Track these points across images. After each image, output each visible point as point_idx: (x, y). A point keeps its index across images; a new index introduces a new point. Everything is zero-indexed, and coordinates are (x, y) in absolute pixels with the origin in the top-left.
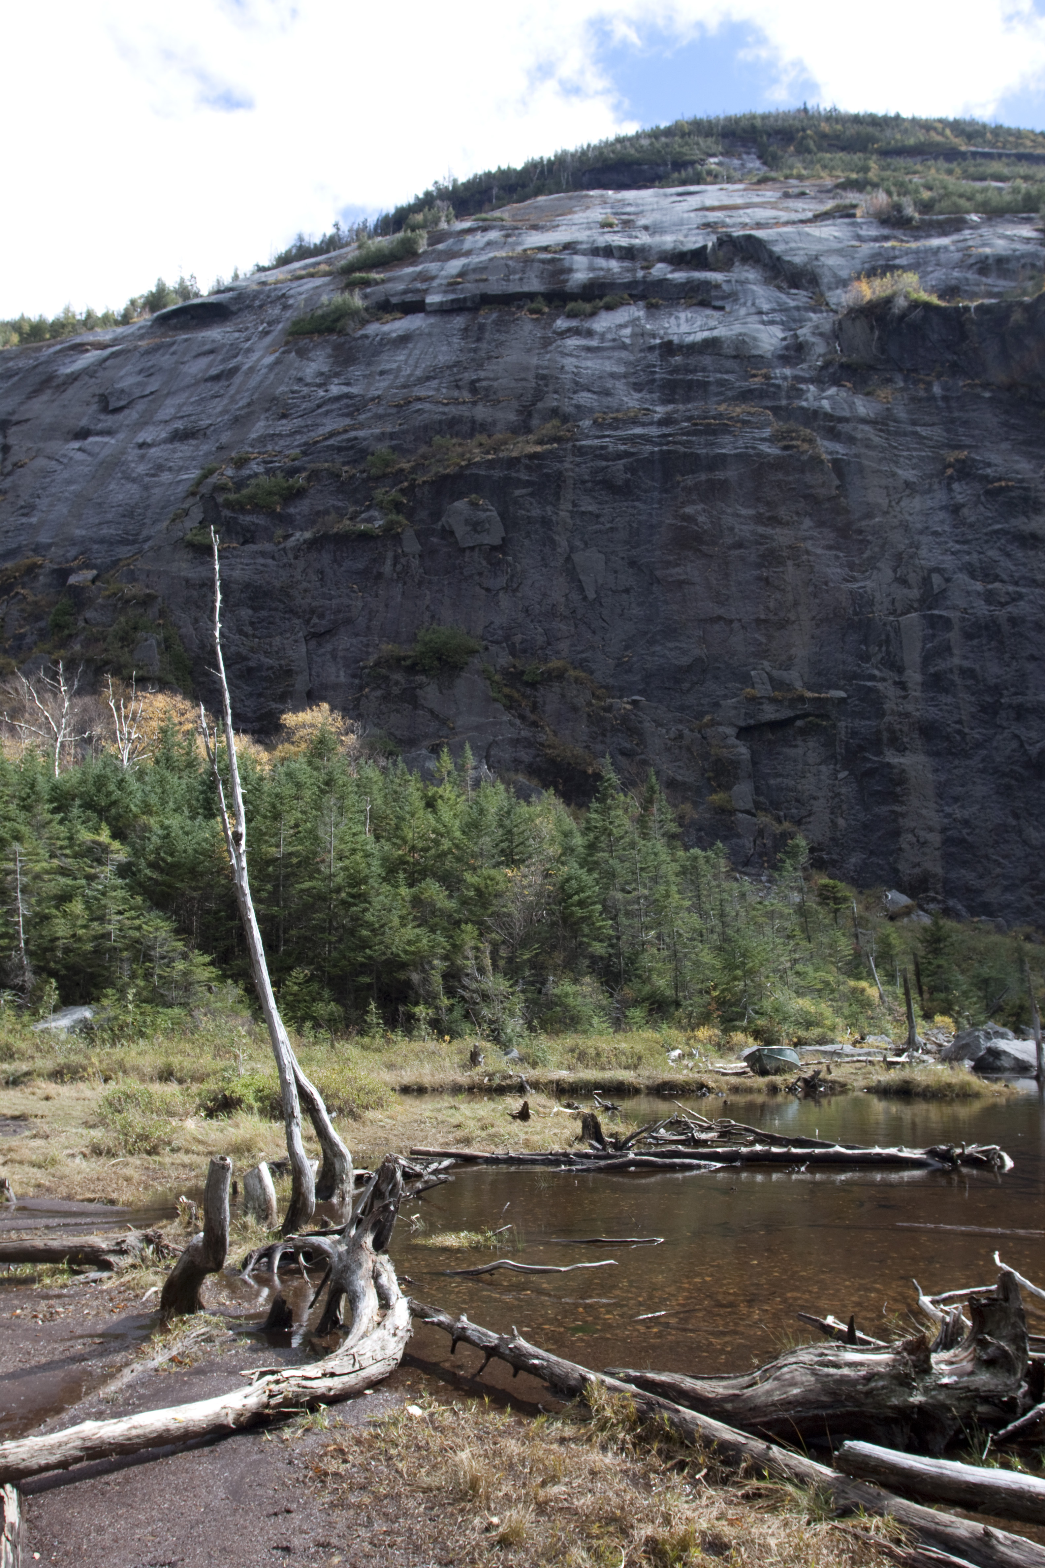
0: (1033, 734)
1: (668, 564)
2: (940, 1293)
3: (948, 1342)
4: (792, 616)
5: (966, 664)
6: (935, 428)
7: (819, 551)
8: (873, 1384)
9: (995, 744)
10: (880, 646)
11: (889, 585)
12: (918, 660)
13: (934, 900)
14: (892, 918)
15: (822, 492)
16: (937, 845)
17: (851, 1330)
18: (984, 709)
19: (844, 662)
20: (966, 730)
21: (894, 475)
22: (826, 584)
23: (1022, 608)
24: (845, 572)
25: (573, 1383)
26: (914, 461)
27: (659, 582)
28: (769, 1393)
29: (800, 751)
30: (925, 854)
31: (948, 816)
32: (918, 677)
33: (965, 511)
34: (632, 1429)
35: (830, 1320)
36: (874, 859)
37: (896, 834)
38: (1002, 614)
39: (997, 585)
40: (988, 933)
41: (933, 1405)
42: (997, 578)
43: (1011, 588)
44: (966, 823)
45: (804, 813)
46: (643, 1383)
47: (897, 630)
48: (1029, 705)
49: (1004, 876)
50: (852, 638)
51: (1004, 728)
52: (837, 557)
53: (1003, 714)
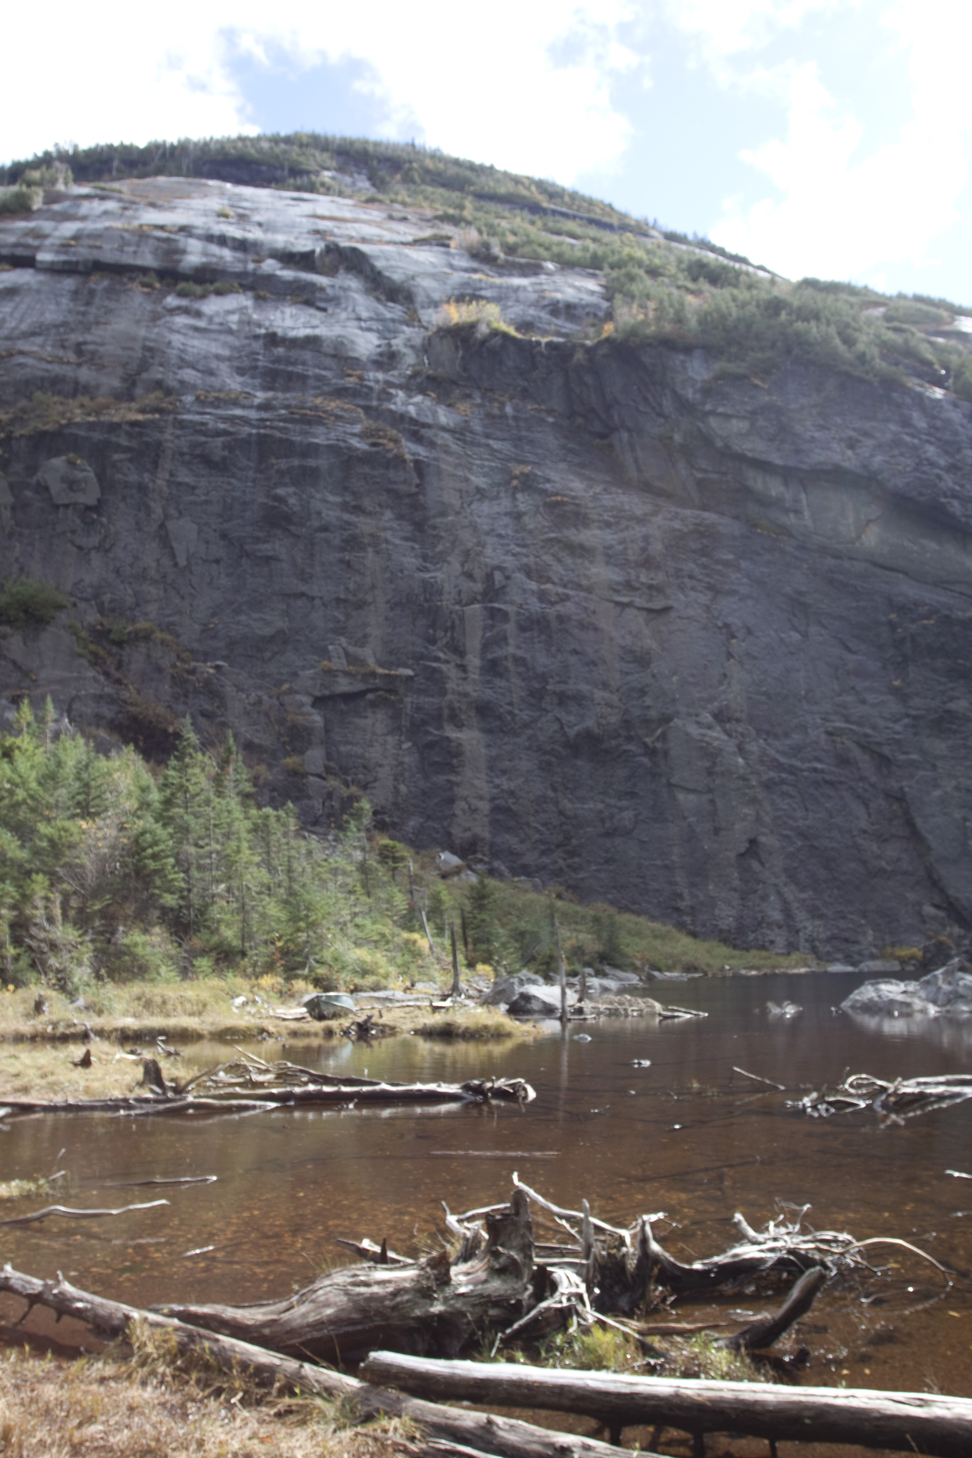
0: (572, 718)
1: (258, 540)
2: (464, 1212)
3: (467, 1256)
4: (369, 598)
5: (519, 653)
6: (505, 443)
7: (397, 541)
8: (399, 1299)
10: (446, 631)
11: (457, 577)
12: (478, 646)
13: (481, 861)
14: (444, 876)
15: (403, 488)
16: (487, 812)
17: (384, 1251)
18: (532, 694)
19: (413, 644)
20: (516, 712)
21: (467, 480)
22: (401, 571)
23: (568, 608)
24: (419, 562)
25: (116, 1322)
26: (486, 470)
27: (248, 555)
28: (304, 1315)
29: (369, 722)
30: (475, 820)
31: (497, 786)
32: (477, 662)
33: (526, 519)
34: (173, 1362)
35: (366, 1244)
36: (431, 823)
37: (451, 801)
38: (551, 612)
39: (549, 586)
40: (526, 891)
41: (451, 1313)
42: (549, 580)
43: (561, 590)
44: (512, 793)
45: (370, 778)
46: (186, 1317)
47: (462, 619)
48: (570, 693)
49: (542, 842)
50: (422, 622)
51: (547, 711)
52: (413, 548)
53: (548, 699)
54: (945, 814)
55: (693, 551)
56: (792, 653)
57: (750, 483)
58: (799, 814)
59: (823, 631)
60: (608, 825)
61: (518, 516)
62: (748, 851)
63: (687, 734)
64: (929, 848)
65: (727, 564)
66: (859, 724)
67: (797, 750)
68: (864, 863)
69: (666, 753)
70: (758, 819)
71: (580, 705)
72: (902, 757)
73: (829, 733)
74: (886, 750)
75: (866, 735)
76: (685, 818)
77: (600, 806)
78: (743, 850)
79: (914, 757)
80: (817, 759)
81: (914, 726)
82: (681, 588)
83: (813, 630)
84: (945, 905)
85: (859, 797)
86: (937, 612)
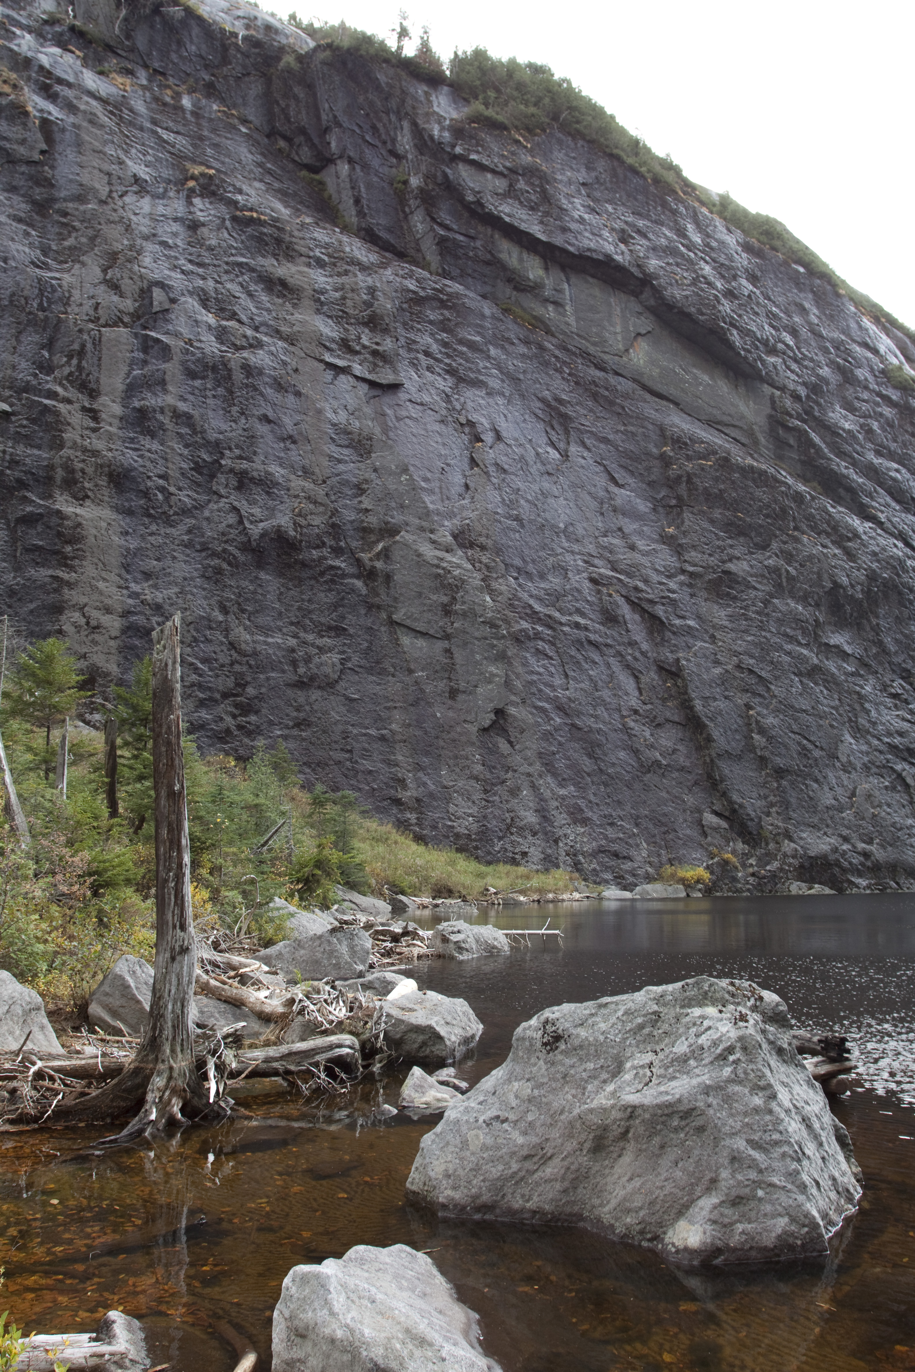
0: (256, 511)
5: (183, 407)
6: (180, 138)
9: (207, 513)
10: (70, 357)
11: (94, 285)
12: (121, 387)
15: (22, 150)
16: (115, 633)
18: (197, 468)
19: (14, 367)
20: (172, 489)
21: (121, 163)
22: (5, 260)
23: (259, 358)
24: (36, 254)
26: (149, 158)
30: (94, 642)
31: (134, 595)
32: (117, 409)
33: (204, 231)
37: (56, 609)
38: (235, 358)
39: (233, 324)
42: (233, 316)
43: (249, 332)
44: (157, 608)
47: (97, 343)
48: (255, 474)
49: (200, 686)
50: (31, 339)
51: (221, 496)
52: (27, 234)
53: (222, 478)
54: (726, 698)
55: (431, 322)
56: (549, 474)
57: (504, 256)
58: (558, 681)
59: (586, 454)
60: (301, 670)
61: (194, 226)
62: (494, 722)
63: (419, 555)
64: (709, 739)
65: (472, 346)
66: (628, 575)
67: (555, 598)
68: (636, 752)
69: (388, 578)
70: (507, 684)
71: (268, 493)
72: (677, 622)
73: (593, 581)
74: (660, 611)
75: (636, 589)
76: (411, 671)
77: (292, 642)
78: (487, 723)
79: (691, 623)
80: (579, 612)
81: (690, 586)
82: (414, 364)
83: (574, 449)
84: (727, 814)
85: (628, 667)
86: (714, 453)
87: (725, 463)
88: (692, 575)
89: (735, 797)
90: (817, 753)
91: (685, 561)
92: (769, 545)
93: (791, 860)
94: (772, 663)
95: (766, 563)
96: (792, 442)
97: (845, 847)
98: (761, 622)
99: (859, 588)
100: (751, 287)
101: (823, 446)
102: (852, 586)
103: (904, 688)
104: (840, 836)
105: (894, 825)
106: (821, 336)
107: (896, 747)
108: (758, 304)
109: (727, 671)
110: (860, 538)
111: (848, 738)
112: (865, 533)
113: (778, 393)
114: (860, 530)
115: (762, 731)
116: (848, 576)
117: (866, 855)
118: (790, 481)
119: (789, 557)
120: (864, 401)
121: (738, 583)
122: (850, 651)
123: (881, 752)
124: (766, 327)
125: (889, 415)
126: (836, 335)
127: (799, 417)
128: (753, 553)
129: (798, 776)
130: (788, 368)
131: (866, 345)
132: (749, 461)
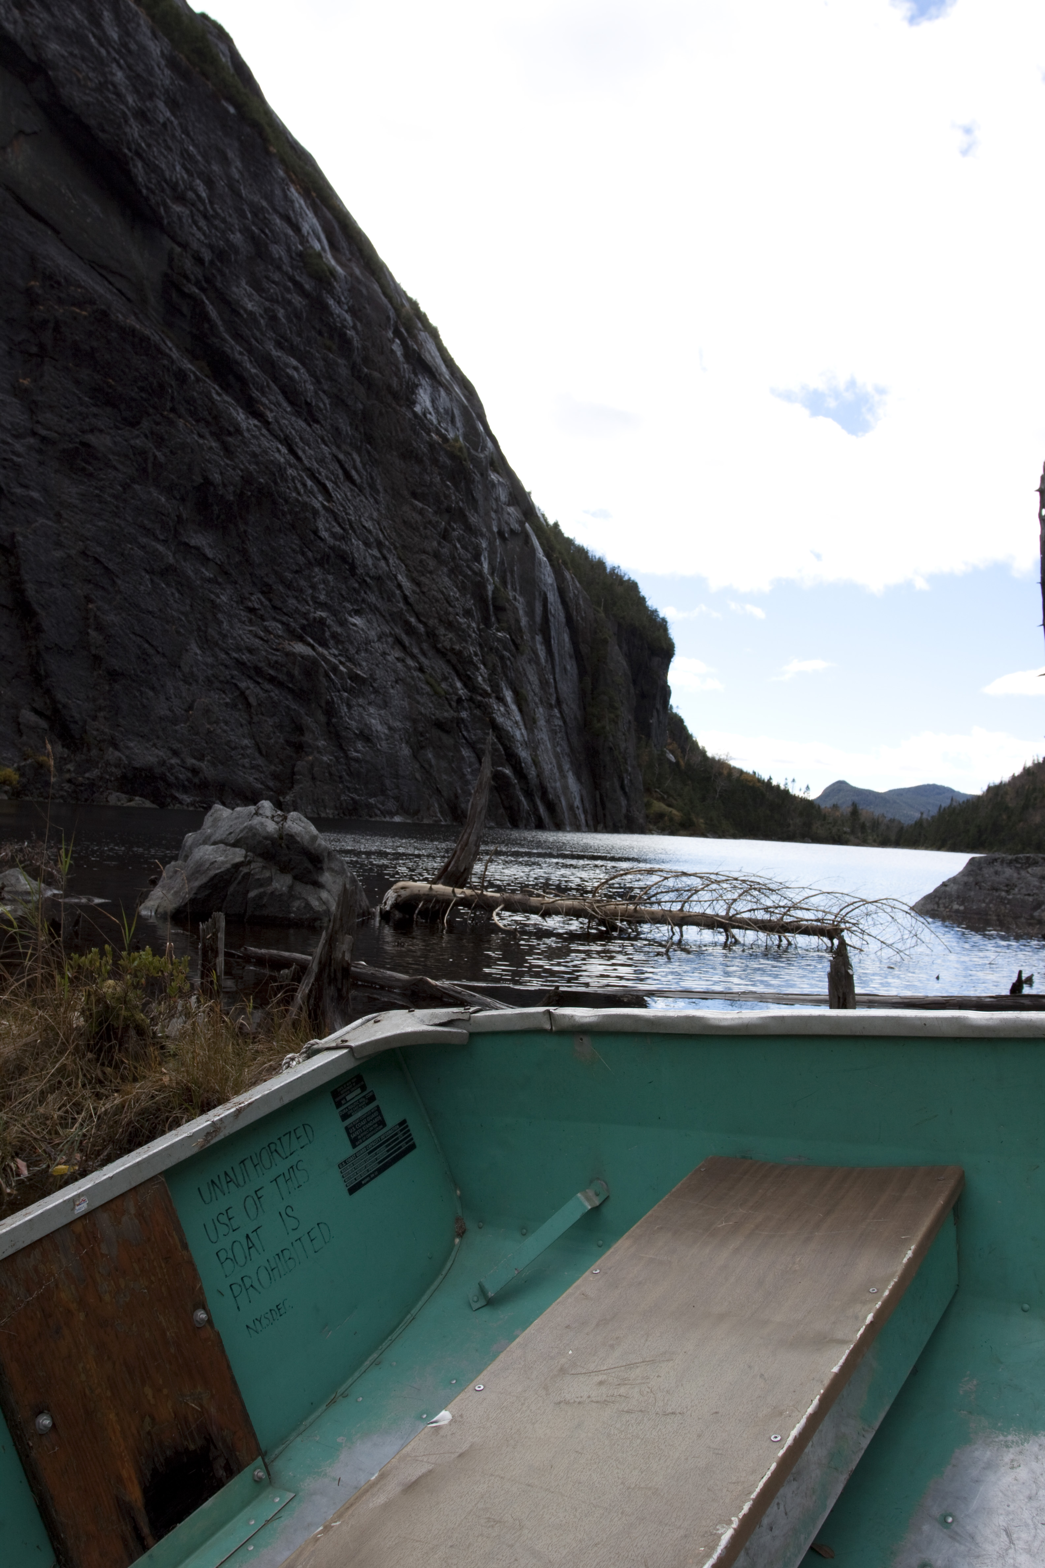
86: (92, 302)
87: (103, 317)
88: (44, 439)
89: (60, 696)
90: (157, 660)
91: (38, 422)
92: (138, 423)
93: (114, 770)
94: (122, 555)
95: (132, 442)
96: (185, 309)
97: (174, 761)
98: (117, 507)
99: (231, 489)
100: (168, 114)
101: (219, 323)
102: (225, 486)
103: (262, 603)
104: (171, 749)
105: (228, 743)
106: (239, 195)
107: (243, 664)
108: (173, 137)
109: (69, 556)
110: (242, 435)
111: (194, 648)
112: (248, 430)
113: (178, 250)
114: (244, 425)
115: (100, 628)
116: (221, 473)
117: (195, 771)
118: (175, 354)
119: (160, 441)
120: (274, 282)
121: (97, 458)
122: (210, 556)
123: (226, 667)
124: (178, 168)
125: (299, 306)
126: (256, 198)
127: (197, 284)
128: (118, 428)
129: (134, 681)
130: (195, 223)
131: (287, 219)
132: (132, 321)
